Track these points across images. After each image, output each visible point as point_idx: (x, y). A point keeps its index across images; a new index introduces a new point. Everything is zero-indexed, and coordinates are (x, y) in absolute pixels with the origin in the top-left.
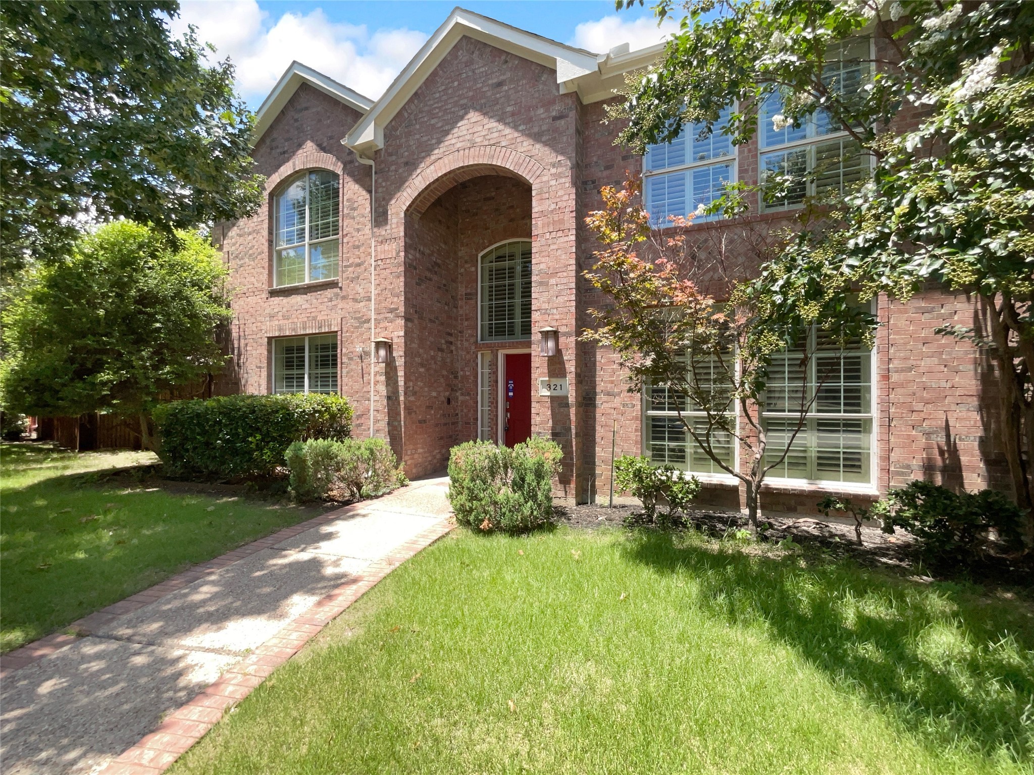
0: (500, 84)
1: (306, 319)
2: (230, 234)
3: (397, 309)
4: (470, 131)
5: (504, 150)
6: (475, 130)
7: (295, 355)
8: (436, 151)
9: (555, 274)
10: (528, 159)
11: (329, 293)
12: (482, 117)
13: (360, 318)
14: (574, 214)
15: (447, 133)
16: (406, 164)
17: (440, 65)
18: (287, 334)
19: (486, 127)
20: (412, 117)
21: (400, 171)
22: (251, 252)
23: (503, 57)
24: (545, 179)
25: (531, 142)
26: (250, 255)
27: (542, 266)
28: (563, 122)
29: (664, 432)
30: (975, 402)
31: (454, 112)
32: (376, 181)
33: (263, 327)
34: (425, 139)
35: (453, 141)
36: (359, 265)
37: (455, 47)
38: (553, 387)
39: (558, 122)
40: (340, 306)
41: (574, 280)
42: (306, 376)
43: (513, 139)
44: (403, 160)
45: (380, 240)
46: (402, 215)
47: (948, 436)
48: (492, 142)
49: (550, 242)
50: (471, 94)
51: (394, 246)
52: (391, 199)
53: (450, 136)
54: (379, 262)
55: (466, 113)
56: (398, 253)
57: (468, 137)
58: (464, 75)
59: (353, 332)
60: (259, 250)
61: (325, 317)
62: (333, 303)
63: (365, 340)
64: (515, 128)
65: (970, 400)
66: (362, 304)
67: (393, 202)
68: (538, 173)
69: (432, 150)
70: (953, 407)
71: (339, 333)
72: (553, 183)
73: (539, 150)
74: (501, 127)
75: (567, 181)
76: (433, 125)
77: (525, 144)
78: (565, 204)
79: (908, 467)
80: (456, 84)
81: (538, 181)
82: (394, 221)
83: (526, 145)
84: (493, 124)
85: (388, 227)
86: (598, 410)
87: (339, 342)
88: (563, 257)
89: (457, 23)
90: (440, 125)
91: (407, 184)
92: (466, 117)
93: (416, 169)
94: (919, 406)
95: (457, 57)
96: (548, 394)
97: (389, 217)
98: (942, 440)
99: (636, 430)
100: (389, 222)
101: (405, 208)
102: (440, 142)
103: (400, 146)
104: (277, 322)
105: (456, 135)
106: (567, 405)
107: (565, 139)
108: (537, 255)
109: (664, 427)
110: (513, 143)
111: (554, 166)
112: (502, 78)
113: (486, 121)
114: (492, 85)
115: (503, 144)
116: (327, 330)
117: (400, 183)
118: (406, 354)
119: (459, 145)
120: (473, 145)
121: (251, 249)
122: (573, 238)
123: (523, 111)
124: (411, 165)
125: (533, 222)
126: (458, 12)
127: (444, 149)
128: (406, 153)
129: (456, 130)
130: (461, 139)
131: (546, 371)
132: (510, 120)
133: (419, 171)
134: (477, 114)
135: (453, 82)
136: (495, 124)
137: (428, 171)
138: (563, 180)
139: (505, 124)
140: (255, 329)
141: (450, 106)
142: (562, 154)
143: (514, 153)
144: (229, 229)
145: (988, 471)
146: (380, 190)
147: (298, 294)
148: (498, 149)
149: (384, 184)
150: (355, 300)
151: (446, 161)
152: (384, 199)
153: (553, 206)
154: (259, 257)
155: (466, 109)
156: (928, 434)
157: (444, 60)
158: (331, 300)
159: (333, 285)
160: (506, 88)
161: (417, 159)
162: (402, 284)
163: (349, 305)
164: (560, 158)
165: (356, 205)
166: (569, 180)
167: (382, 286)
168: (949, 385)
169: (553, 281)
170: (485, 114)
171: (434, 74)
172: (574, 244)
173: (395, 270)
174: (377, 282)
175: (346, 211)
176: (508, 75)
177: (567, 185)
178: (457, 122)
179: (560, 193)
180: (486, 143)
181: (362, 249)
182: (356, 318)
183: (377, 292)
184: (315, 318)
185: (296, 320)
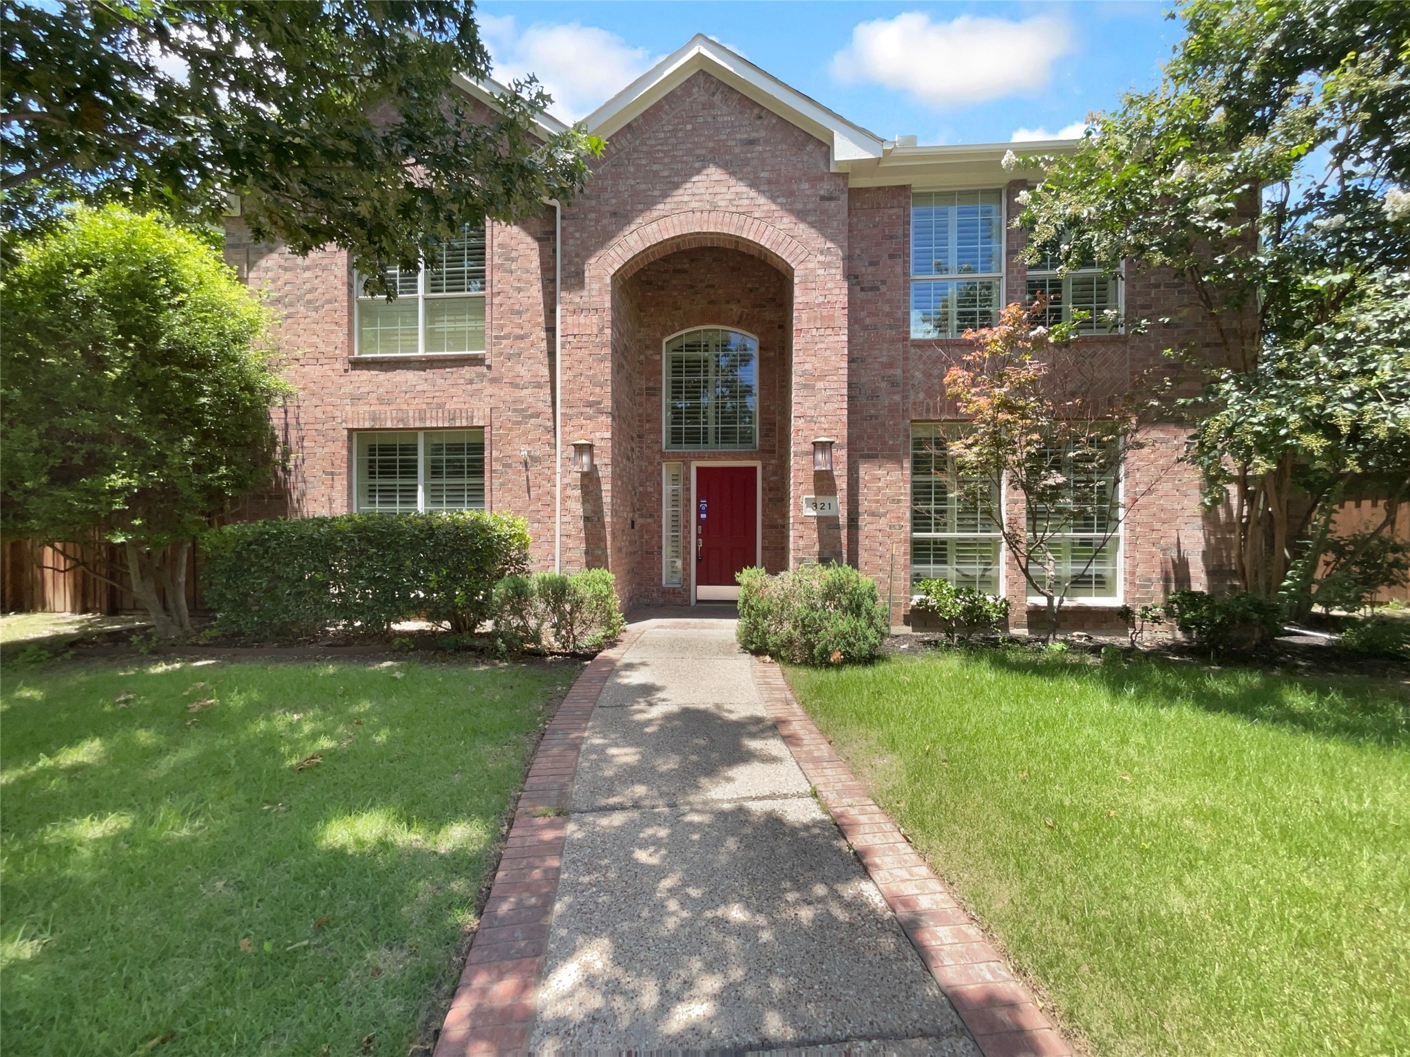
0: (752, 142)
1: (424, 406)
2: (263, 263)
3: (599, 403)
4: (711, 191)
5: (757, 222)
6: (717, 190)
7: (398, 457)
8: (660, 206)
9: (822, 377)
10: (788, 239)
11: (467, 372)
12: (726, 177)
13: (523, 410)
14: (846, 311)
15: (677, 186)
16: (614, 214)
17: (665, 98)
18: (389, 425)
19: (733, 190)
20: (623, 154)
21: (605, 222)
22: (309, 297)
23: (756, 111)
24: (810, 266)
25: (793, 219)
26: (309, 302)
27: (808, 366)
28: (833, 204)
29: (929, 556)
30: (1199, 522)
31: (687, 163)
32: (563, 229)
33: (338, 414)
34: (643, 187)
35: (686, 198)
36: (522, 338)
37: (688, 81)
38: (819, 506)
39: (827, 203)
40: (487, 392)
41: (846, 385)
42: (420, 488)
43: (768, 211)
44: (608, 208)
45: (571, 308)
46: (608, 280)
47: (1179, 551)
48: (740, 210)
49: (817, 339)
50: (711, 144)
51: (595, 319)
52: (589, 256)
53: (681, 191)
54: (571, 339)
55: (704, 167)
56: (601, 330)
57: (707, 197)
58: (700, 120)
59: (511, 429)
60: (327, 296)
61: (462, 406)
62: (475, 386)
63: (533, 441)
64: (773, 199)
65: (1195, 519)
66: (525, 392)
67: (593, 260)
68: (802, 257)
69: (655, 204)
70: (1183, 526)
71: (487, 429)
72: (821, 272)
73: (802, 229)
74: (753, 193)
75: (838, 273)
76: (656, 173)
77: (785, 220)
78: (835, 298)
79: (1149, 580)
80: (689, 127)
81: (802, 267)
82: (595, 286)
83: (787, 221)
84: (742, 188)
85: (585, 293)
86: (860, 532)
87: (487, 442)
88: (833, 358)
89: (699, 54)
90: (666, 173)
91: (615, 240)
92: (705, 172)
93: (629, 223)
94: (1157, 526)
95: (690, 94)
96: (815, 514)
97: (587, 280)
98: (1175, 555)
99: (905, 554)
100: (587, 287)
101: (612, 272)
102: (665, 195)
103: (604, 189)
104: (367, 408)
105: (690, 192)
106: (838, 527)
107: (835, 224)
108: (801, 353)
109: (929, 549)
110: (768, 216)
111: (822, 253)
112: (754, 135)
113: (732, 182)
114: (741, 140)
115: (757, 215)
116: (464, 424)
117: (605, 238)
118: (615, 462)
119: (694, 205)
120: (714, 208)
121: (310, 291)
122: (845, 338)
123: (782, 180)
124: (622, 218)
125: (795, 314)
126: (700, 39)
127: (673, 206)
128: (614, 201)
129: (689, 185)
130: (697, 198)
131: (812, 487)
132: (765, 188)
133: (633, 227)
134: (719, 171)
135: (685, 123)
136: (745, 189)
137: (648, 229)
138: (833, 271)
139: (759, 191)
140: (320, 415)
141: (680, 153)
142: (832, 240)
143: (771, 228)
144: (261, 255)
145: (1209, 580)
146: (571, 242)
147: (408, 369)
148: (750, 220)
149: (577, 235)
150: (514, 385)
151: (676, 222)
152: (577, 255)
153: (821, 299)
154: (327, 307)
155: (704, 163)
156: (1164, 550)
157: (672, 93)
158: (471, 382)
159: (476, 361)
160: (760, 148)
161: (632, 211)
162: (608, 370)
163: (505, 392)
164: (829, 245)
165: (514, 254)
166: (840, 271)
167: (576, 371)
168: (1179, 507)
169: (820, 385)
170: (732, 174)
171: (657, 107)
172: (846, 345)
173: (597, 351)
174: (567, 364)
175: (497, 260)
176: (762, 133)
177: (838, 277)
178: (691, 175)
179: (830, 285)
180: (734, 209)
181: (524, 317)
182: (515, 410)
183: (566, 378)
184: (441, 406)
185: (405, 407)
